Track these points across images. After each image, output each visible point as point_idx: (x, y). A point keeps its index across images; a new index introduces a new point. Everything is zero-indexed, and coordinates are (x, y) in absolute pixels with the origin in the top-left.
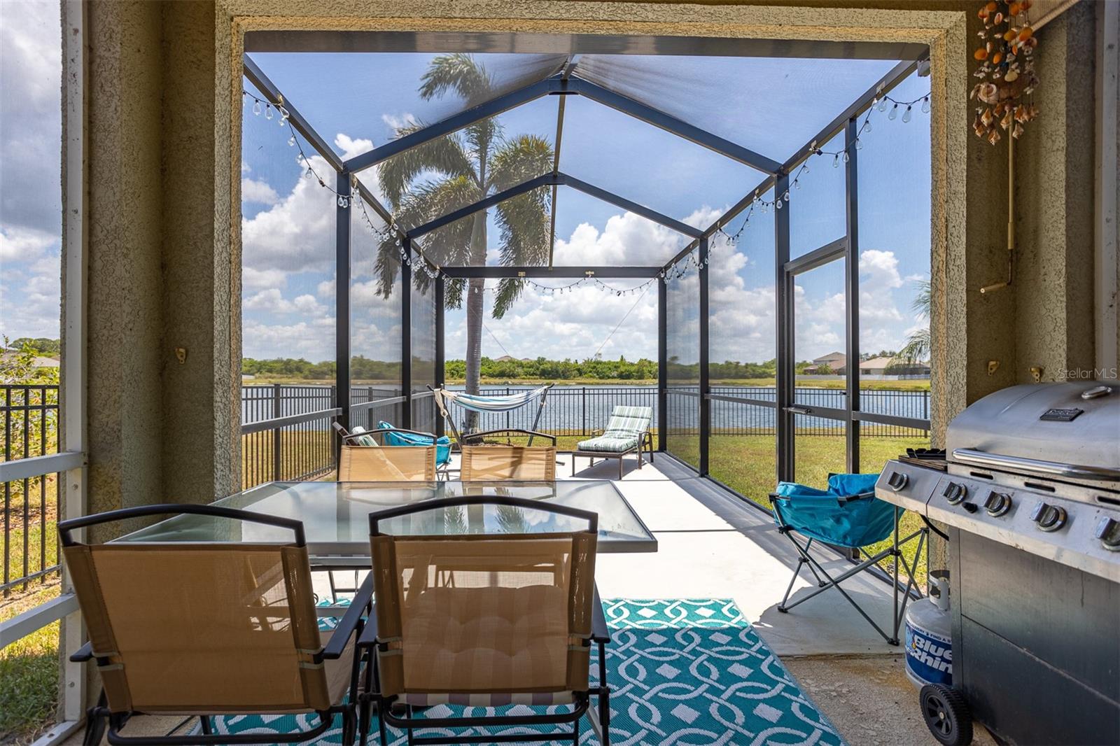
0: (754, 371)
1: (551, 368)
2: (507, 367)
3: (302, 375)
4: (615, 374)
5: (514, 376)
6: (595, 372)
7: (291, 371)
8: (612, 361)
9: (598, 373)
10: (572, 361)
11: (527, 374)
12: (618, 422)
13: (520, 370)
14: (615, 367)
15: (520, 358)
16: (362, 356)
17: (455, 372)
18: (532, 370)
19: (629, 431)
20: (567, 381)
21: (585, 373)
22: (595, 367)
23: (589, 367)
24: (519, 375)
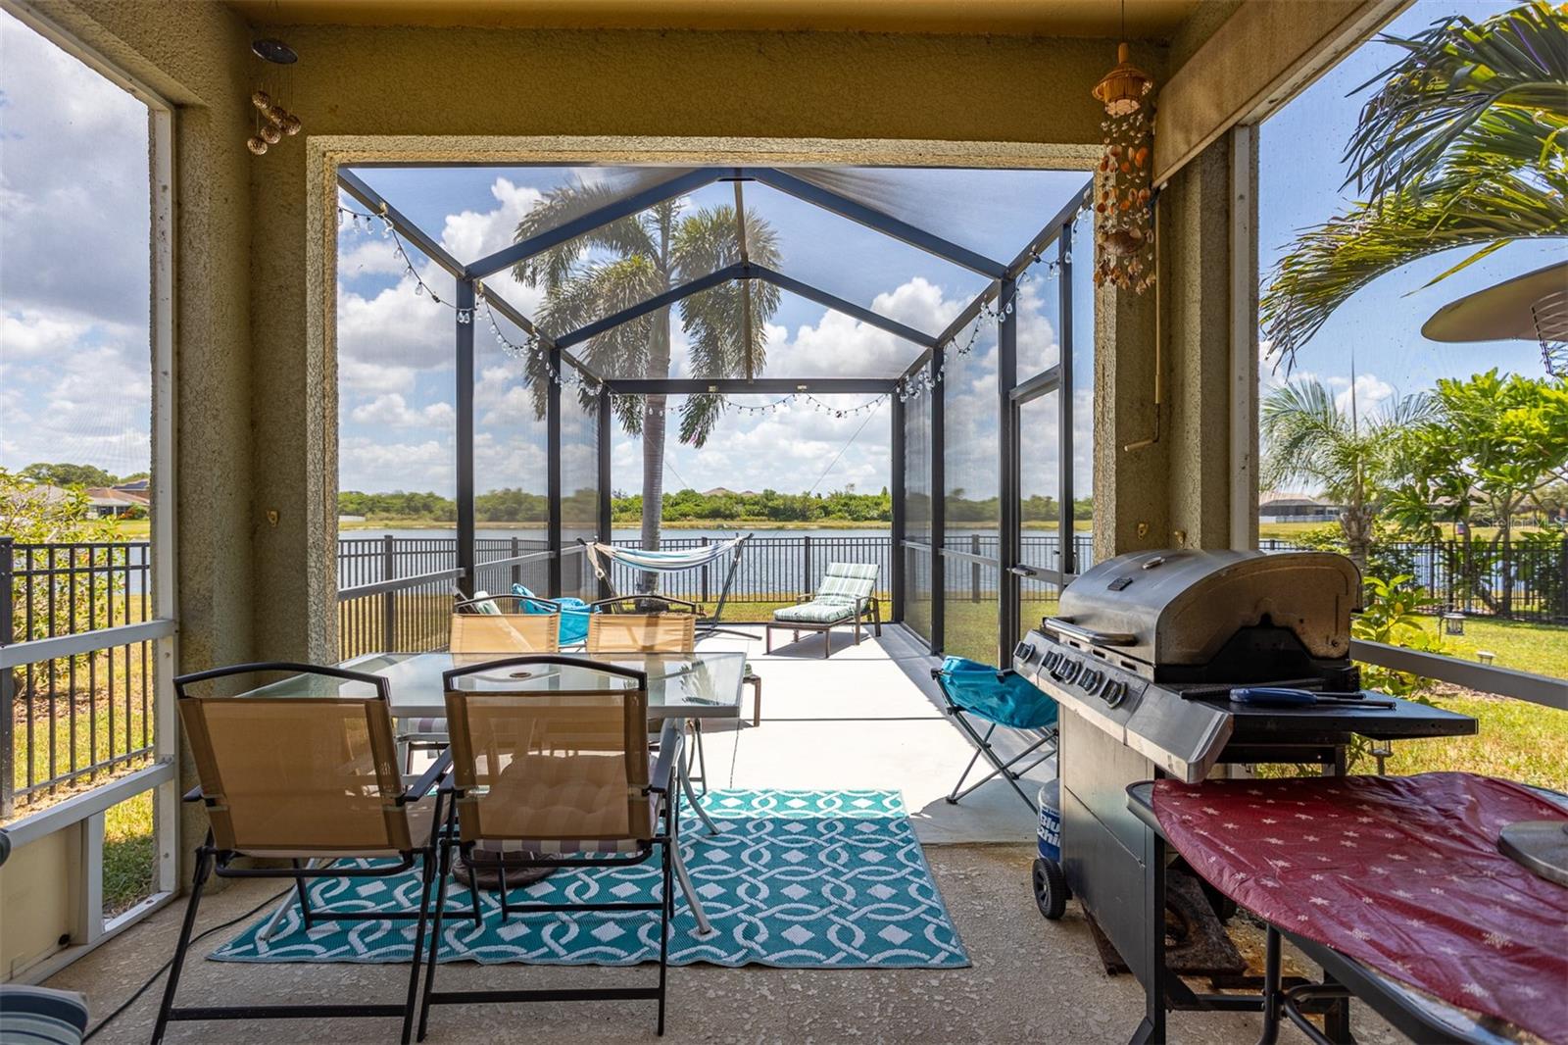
1: (785, 505)
2: (721, 504)
3: (432, 516)
4: (875, 513)
5: (732, 516)
6: (846, 511)
7: (416, 510)
8: (871, 494)
9: (851, 513)
10: (813, 496)
11: (750, 513)
12: (833, 584)
13: (740, 508)
14: (877, 504)
15: (739, 491)
16: (520, 490)
18: (757, 508)
19: (845, 596)
20: (806, 524)
21: (834, 513)
22: (846, 504)
23: (838, 503)
24: (738, 516)
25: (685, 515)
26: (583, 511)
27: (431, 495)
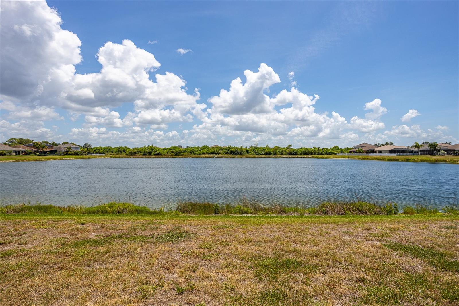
0: (326, 151)
1: (235, 150)
2: (215, 150)
3: (126, 154)
4: (263, 153)
5: (218, 154)
6: (254, 152)
7: (121, 152)
8: (263, 147)
9: (255, 152)
10: (244, 147)
11: (224, 153)
13: (221, 151)
14: (264, 150)
15: (221, 146)
16: (152, 145)
17: (192, 152)
18: (226, 151)
20: (242, 156)
21: (250, 152)
22: (254, 150)
23: (252, 150)
24: (220, 153)
25: (204, 153)
26: (172, 152)
27: (126, 147)
